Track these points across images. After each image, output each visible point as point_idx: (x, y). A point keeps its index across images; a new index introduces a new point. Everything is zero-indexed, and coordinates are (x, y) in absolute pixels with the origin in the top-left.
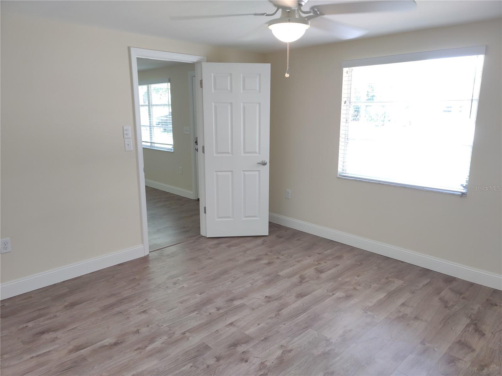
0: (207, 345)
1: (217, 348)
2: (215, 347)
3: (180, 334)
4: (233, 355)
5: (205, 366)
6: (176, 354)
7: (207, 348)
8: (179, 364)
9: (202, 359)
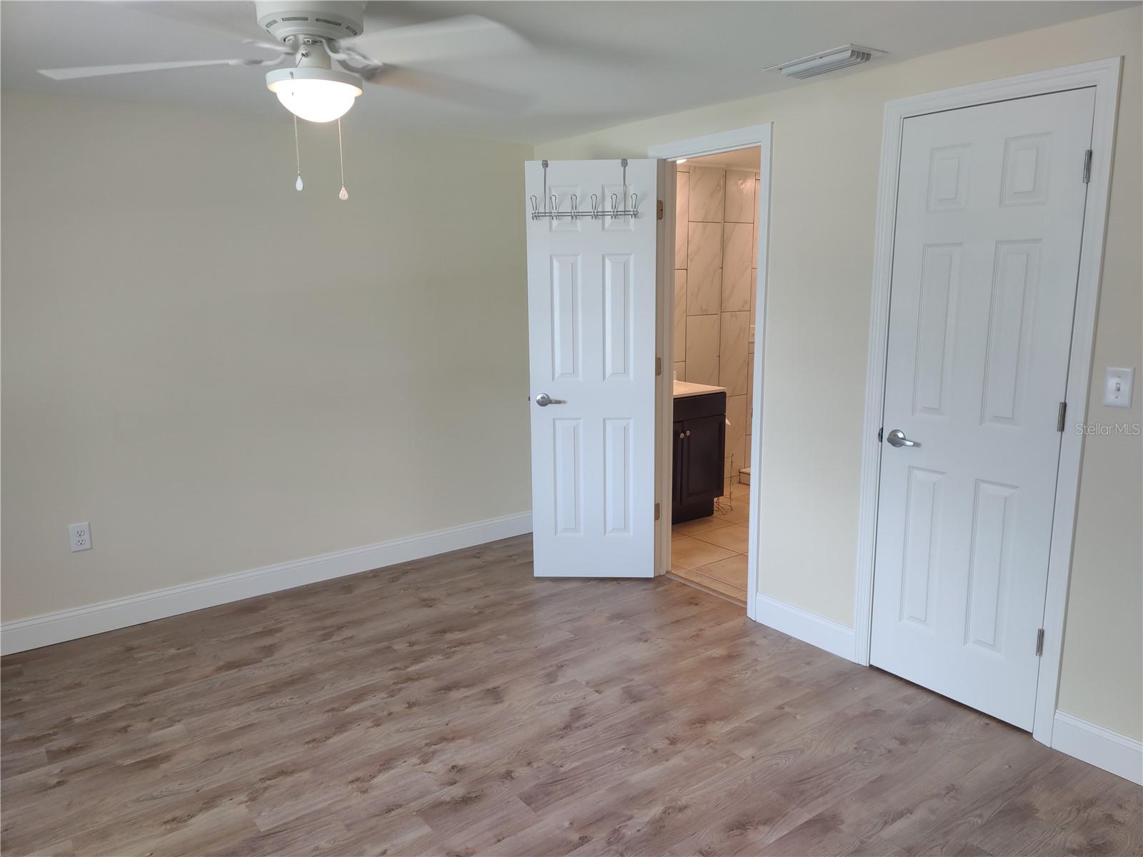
0: (528, 805)
1: (506, 797)
2: (511, 799)
3: (592, 838)
4: (477, 780)
5: (535, 765)
6: (596, 791)
7: (529, 799)
8: (585, 772)
9: (541, 777)
